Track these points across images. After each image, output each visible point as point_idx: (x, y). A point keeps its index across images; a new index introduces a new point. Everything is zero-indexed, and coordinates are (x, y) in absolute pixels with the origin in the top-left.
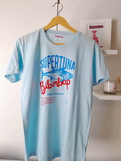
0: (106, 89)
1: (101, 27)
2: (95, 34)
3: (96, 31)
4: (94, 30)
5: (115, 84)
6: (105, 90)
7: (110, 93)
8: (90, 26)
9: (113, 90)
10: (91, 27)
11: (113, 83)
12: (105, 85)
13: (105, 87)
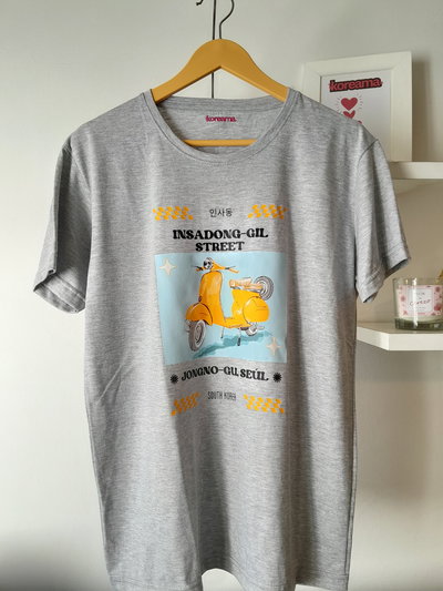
0: (405, 313)
1: (376, 83)
2: (350, 112)
3: (354, 101)
4: (349, 94)
5: (438, 290)
6: (402, 316)
7: (424, 327)
8: (333, 82)
9: (434, 314)
10: (336, 86)
11: (433, 287)
12: (399, 296)
13: (400, 303)
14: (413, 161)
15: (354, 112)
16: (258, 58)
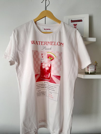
1: (81, 21)
2: (75, 27)
4: (75, 23)
8: (72, 20)
14: (89, 37)
15: (76, 27)
16: (55, 15)
